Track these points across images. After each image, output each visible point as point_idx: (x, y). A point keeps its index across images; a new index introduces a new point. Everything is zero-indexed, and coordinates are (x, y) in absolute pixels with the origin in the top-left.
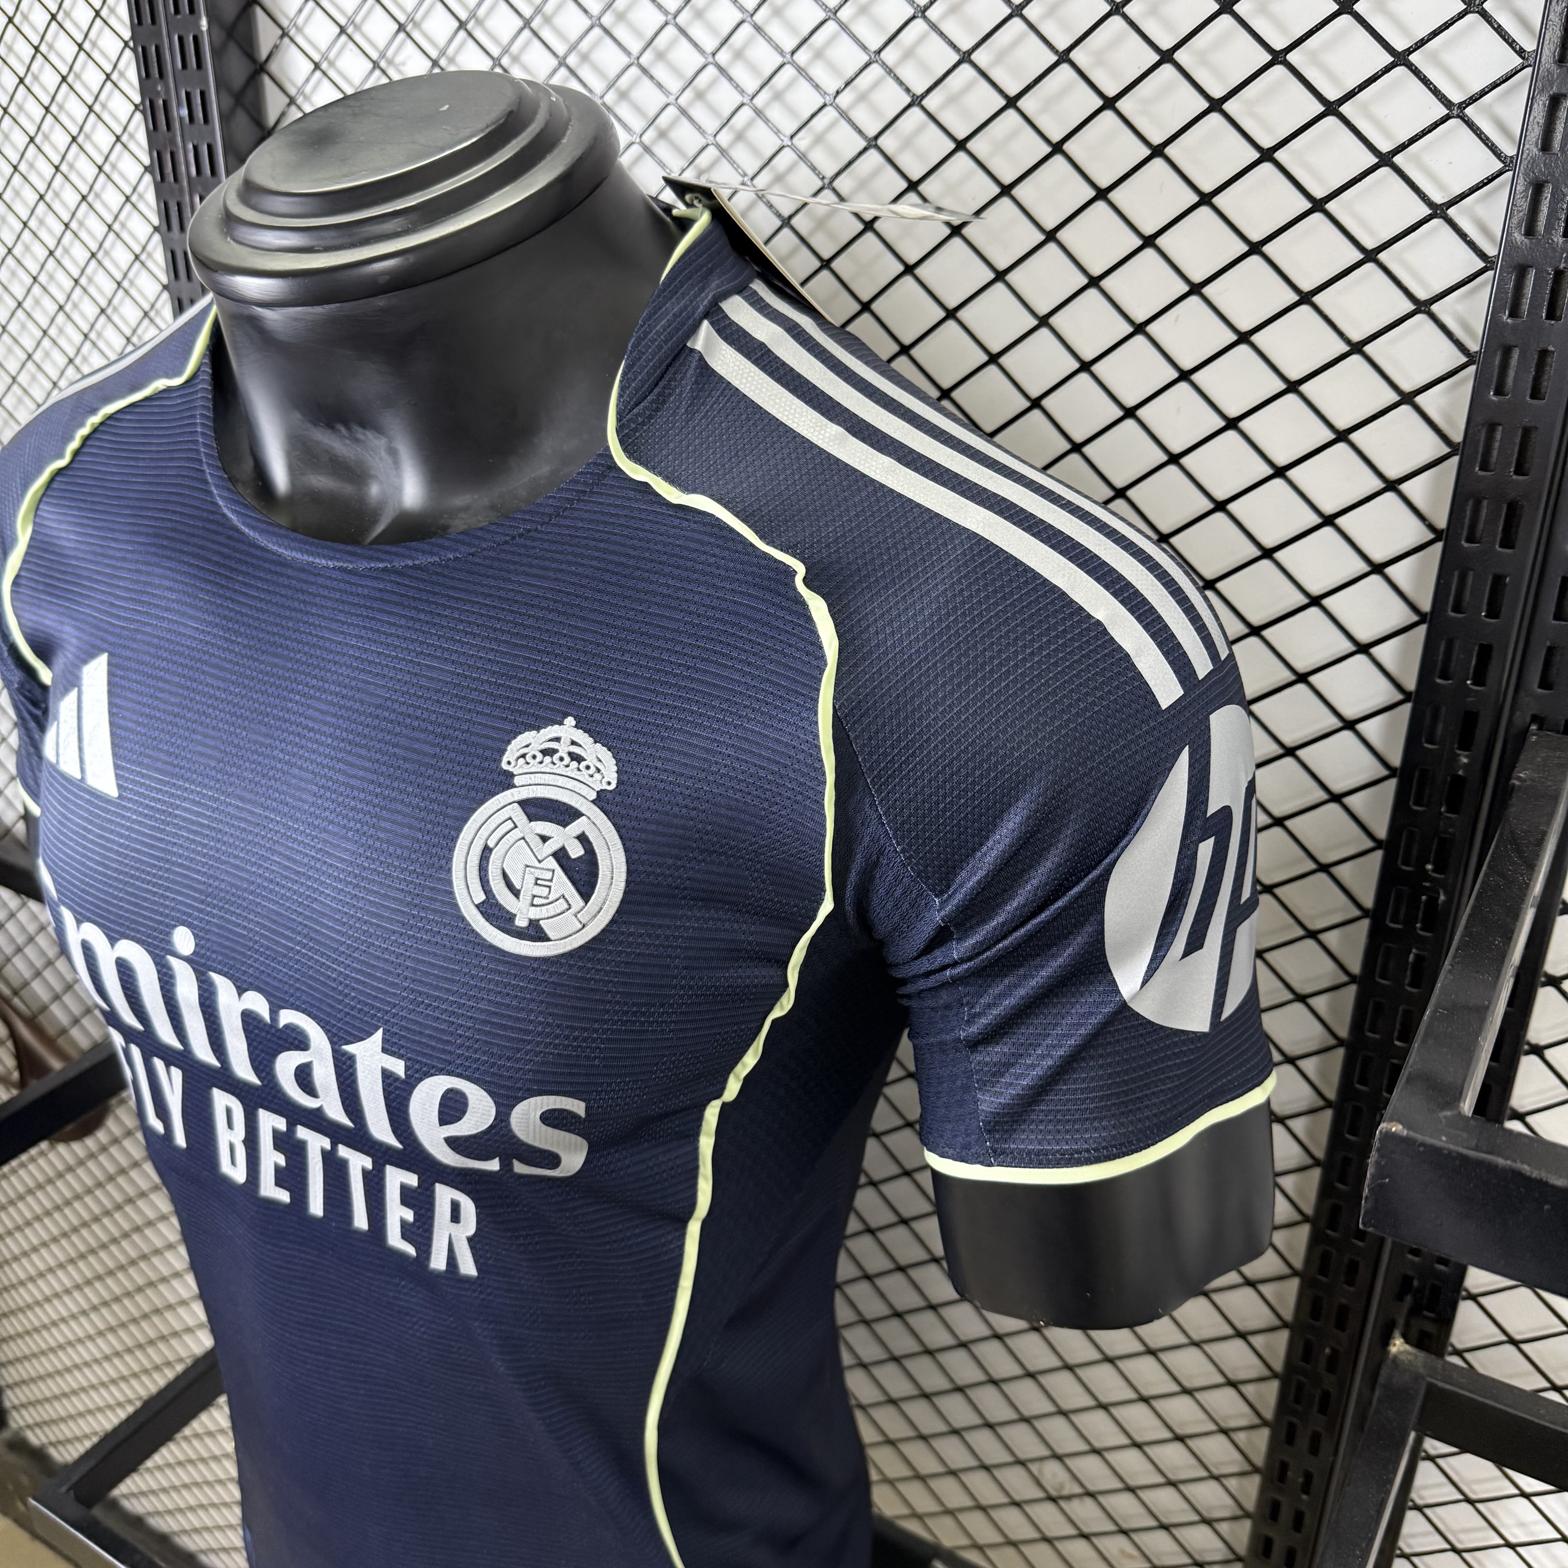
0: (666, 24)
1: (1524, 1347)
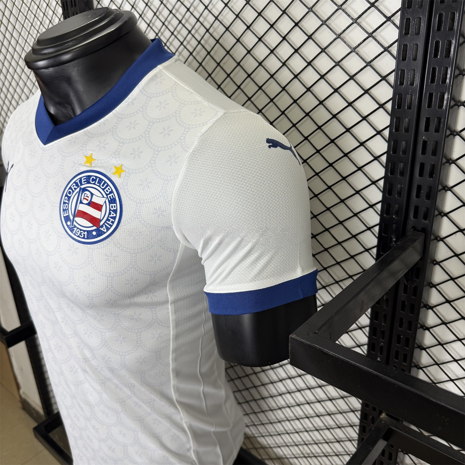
0: (188, 34)
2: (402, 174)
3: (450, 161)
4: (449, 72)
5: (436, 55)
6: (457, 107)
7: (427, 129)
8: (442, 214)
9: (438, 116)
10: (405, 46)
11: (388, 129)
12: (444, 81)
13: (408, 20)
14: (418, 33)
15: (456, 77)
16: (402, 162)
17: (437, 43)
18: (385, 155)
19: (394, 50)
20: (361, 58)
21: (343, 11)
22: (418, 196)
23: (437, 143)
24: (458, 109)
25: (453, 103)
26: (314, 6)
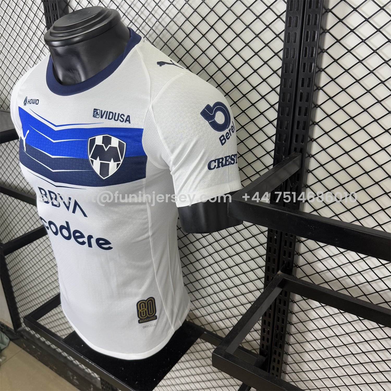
0: (143, 22)
1: (309, 277)
2: (288, 115)
3: (317, 106)
4: (314, 50)
5: (307, 40)
6: (320, 72)
7: (302, 86)
8: (313, 140)
9: (309, 77)
10: (289, 33)
11: (279, 87)
12: (312, 56)
13: (290, 18)
14: (296, 26)
15: (319, 54)
16: (288, 107)
17: (308, 32)
18: (278, 104)
19: (282, 36)
20: (262, 41)
21: (251, 10)
22: (297, 128)
23: (308, 94)
24: (321, 73)
25: (317, 70)
26: (231, 6)
